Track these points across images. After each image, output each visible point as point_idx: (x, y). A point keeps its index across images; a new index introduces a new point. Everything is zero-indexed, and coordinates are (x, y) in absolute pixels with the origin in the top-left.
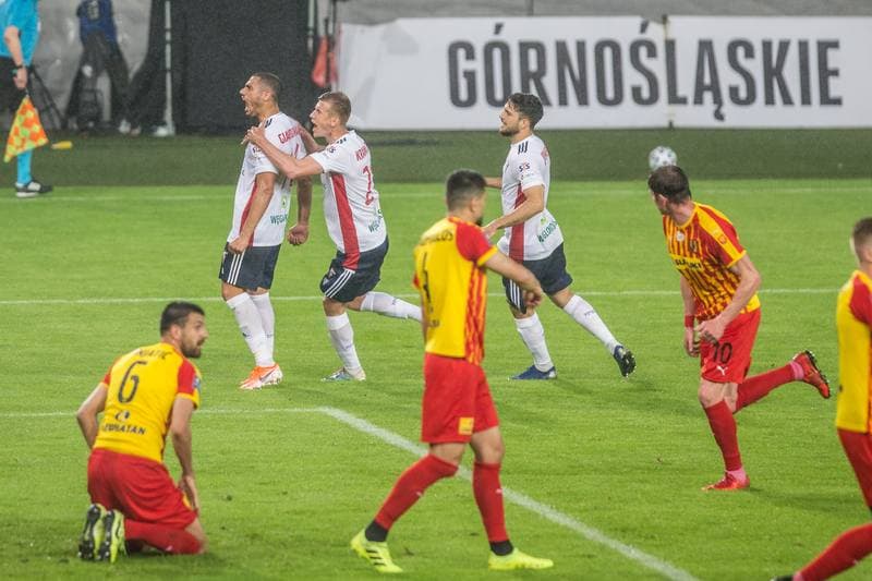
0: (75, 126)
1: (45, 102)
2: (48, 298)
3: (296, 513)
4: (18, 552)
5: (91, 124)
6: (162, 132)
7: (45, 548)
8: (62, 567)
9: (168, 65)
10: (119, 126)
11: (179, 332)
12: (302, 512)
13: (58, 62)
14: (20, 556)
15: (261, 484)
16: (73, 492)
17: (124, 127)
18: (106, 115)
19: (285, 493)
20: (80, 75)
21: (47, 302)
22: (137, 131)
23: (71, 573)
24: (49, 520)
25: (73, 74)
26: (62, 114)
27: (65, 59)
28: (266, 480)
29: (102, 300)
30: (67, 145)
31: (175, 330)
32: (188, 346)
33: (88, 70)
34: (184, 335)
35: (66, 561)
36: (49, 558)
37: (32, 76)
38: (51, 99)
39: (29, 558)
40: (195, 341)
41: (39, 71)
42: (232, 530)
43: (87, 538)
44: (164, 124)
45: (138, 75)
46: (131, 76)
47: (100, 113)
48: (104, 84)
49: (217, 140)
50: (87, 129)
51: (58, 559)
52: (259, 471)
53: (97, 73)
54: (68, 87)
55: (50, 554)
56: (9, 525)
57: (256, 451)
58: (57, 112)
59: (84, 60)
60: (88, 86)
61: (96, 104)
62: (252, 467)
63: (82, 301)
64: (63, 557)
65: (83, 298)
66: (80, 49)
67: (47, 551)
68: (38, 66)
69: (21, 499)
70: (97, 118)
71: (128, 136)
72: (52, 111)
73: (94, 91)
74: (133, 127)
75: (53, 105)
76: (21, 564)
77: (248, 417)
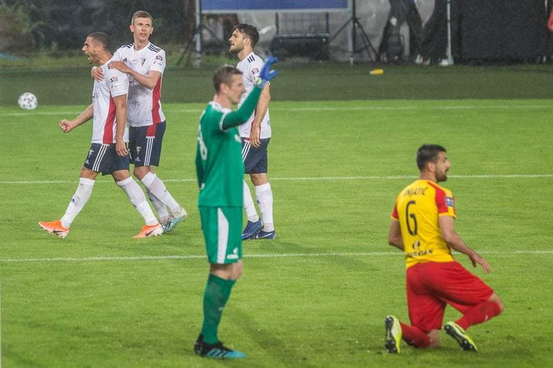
0: (385, 59)
1: (365, 43)
2: (367, 176)
3: (537, 322)
4: (348, 347)
5: (396, 58)
6: (445, 63)
7: (366, 345)
8: (377, 357)
9: (449, 18)
10: (416, 58)
11: (434, 166)
12: (541, 322)
13: (374, 15)
14: (349, 349)
15: (513, 302)
16: (385, 307)
17: (419, 60)
18: (407, 51)
19: (530, 309)
20: (389, 24)
21: (366, 178)
22: (428, 62)
23: (385, 362)
24: (369, 325)
25: (384, 24)
26: (377, 50)
27: (378, 14)
28: (517, 300)
29: (404, 177)
30: (380, 71)
31: (431, 166)
32: (440, 175)
33: (394, 21)
34: (437, 168)
35: (380, 353)
36: (369, 351)
37: (356, 24)
38: (369, 41)
39: (356, 351)
40: (443, 171)
41: (361, 21)
42: (494, 333)
43: (389, 338)
44: (446, 57)
45: (428, 25)
46: (423, 25)
47: (402, 50)
48: (405, 31)
49: (482, 68)
50: (393, 61)
51: (374, 352)
52: (511, 294)
53: (400, 23)
54: (381, 32)
55: (370, 349)
56: (342, 329)
57: (509, 280)
58: (374, 50)
59: (392, 14)
60: (394, 32)
61: (399, 43)
62: (507, 291)
63: (391, 177)
64: (378, 350)
65: (391, 175)
66: (388, 7)
67: (368, 346)
68: (360, 18)
69: (349, 311)
70: (400, 53)
71: (421, 66)
72: (370, 48)
73: (398, 35)
74: (425, 60)
75: (370, 45)
76: (350, 355)
77: (504, 257)
